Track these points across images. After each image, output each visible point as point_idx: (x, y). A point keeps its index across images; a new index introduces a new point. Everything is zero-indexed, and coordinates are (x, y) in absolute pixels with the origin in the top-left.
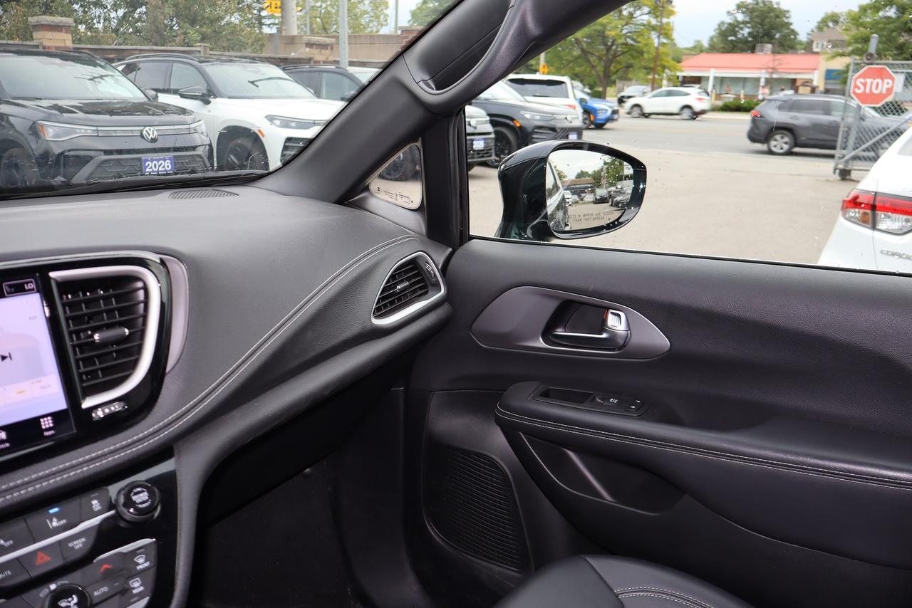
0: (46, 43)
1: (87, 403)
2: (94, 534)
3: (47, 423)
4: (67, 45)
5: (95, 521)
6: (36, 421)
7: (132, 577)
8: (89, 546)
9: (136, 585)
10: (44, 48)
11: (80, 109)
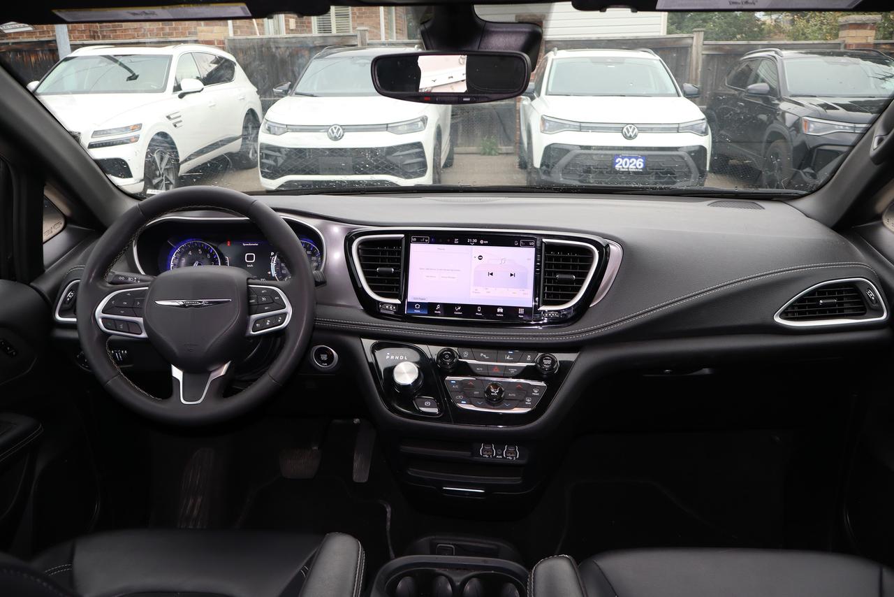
0: (849, 41)
1: (542, 308)
2: (521, 370)
3: (521, 311)
4: (869, 41)
5: (525, 365)
6: (517, 308)
7: (529, 396)
8: (516, 374)
9: (529, 400)
10: (846, 46)
11: (845, 107)
